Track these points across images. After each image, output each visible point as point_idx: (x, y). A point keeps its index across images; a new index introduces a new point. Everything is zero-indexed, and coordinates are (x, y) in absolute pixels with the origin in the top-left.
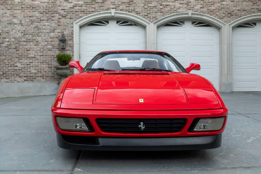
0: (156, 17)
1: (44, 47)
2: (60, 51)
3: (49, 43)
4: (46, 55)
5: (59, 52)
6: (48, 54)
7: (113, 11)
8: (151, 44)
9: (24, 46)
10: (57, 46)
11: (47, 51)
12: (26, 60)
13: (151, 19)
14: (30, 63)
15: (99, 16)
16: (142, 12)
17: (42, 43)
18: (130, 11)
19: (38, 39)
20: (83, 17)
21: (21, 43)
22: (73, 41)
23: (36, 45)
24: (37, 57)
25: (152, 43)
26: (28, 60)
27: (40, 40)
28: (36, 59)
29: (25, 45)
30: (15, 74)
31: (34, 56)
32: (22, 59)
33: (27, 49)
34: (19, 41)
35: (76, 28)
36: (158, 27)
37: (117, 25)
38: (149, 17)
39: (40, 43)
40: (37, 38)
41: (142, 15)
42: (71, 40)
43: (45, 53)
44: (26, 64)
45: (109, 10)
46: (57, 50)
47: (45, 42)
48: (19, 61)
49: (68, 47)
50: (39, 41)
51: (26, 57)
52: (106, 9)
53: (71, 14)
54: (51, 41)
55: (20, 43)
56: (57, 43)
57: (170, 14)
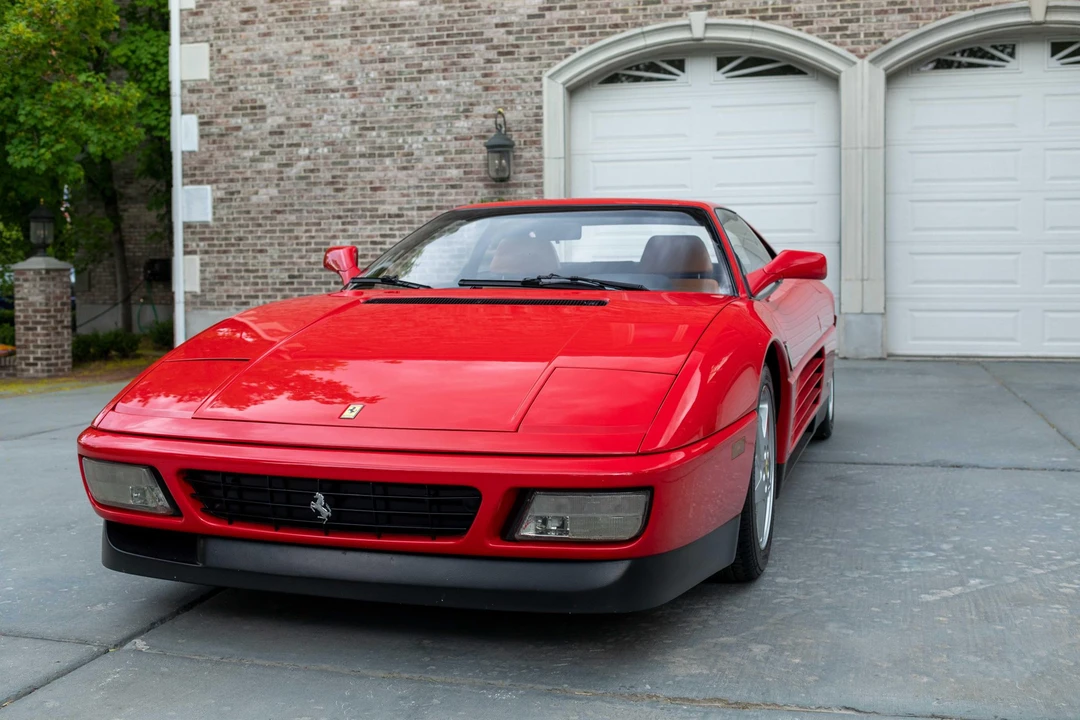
0: (881, 34)
1: (434, 174)
2: (492, 190)
3: (452, 160)
4: (440, 204)
5: (489, 193)
6: (447, 201)
7: (698, 19)
8: (860, 150)
9: (362, 174)
10: (483, 169)
11: (444, 191)
12: (369, 227)
13: (859, 43)
14: (382, 236)
15: (640, 43)
16: (820, 15)
17: (427, 160)
18: (770, 13)
19: (411, 146)
20: (580, 49)
21: (352, 163)
22: (540, 149)
23: (405, 168)
24: (409, 213)
25: (863, 148)
26: (377, 226)
27: (418, 149)
28: (404, 222)
29: (367, 169)
30: (332, 281)
31: (397, 212)
32: (354, 223)
33: (371, 183)
34: (343, 156)
35: (553, 94)
36: (893, 77)
37: (720, 76)
38: (848, 36)
39: (419, 160)
40: (407, 143)
41: (818, 30)
42: (534, 142)
43: (435, 198)
44: (369, 240)
45: (680, 15)
46: (481, 184)
47: (437, 154)
48: (344, 231)
49: (520, 172)
50: (416, 153)
51: (368, 214)
52: (671, 12)
53: (534, 41)
54: (458, 152)
55: (347, 163)
56: (481, 156)
57: (943, 17)
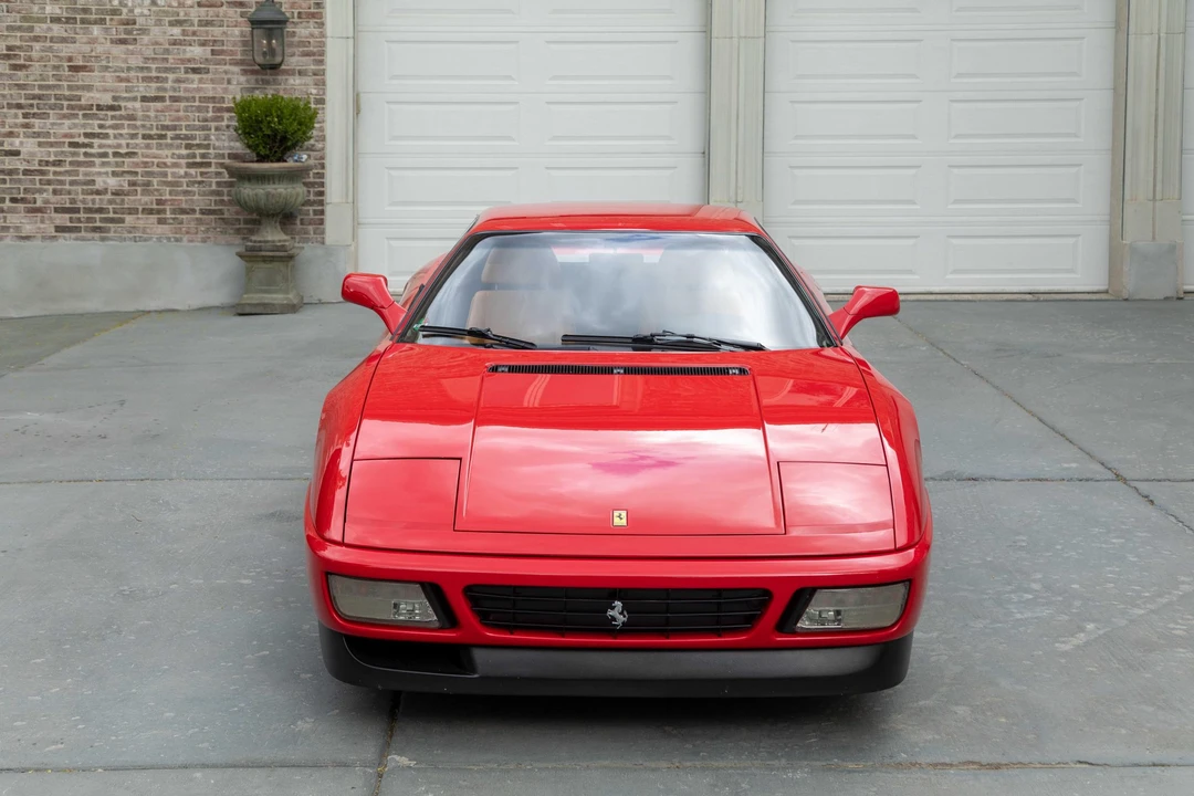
1: (167, 51)
2: (253, 78)
3: (194, 33)
4: (177, 94)
5: (248, 81)
6: (186, 90)
8: (735, 40)
9: (56, 46)
10: (239, 49)
11: (183, 76)
12: (67, 122)
14: (87, 135)
17: (155, 30)
19: (131, 11)
21: (40, 29)
22: (322, 25)
23: (123, 42)
24: (130, 105)
25: (739, 37)
26: (80, 121)
27: (142, 15)
28: (121, 118)
29: (64, 40)
30: (8, 197)
31: (110, 102)
32: (44, 116)
33: (70, 59)
34: (24, 19)
39: (144, 31)
40: (126, 6)
42: (313, 15)
43: (169, 85)
44: (67, 140)
46: (236, 69)
47: (172, 24)
48: (26, 126)
49: (293, 55)
50: (140, 21)
51: (65, 103)
54: (201, 23)
55: (31, 29)
56: (236, 31)
